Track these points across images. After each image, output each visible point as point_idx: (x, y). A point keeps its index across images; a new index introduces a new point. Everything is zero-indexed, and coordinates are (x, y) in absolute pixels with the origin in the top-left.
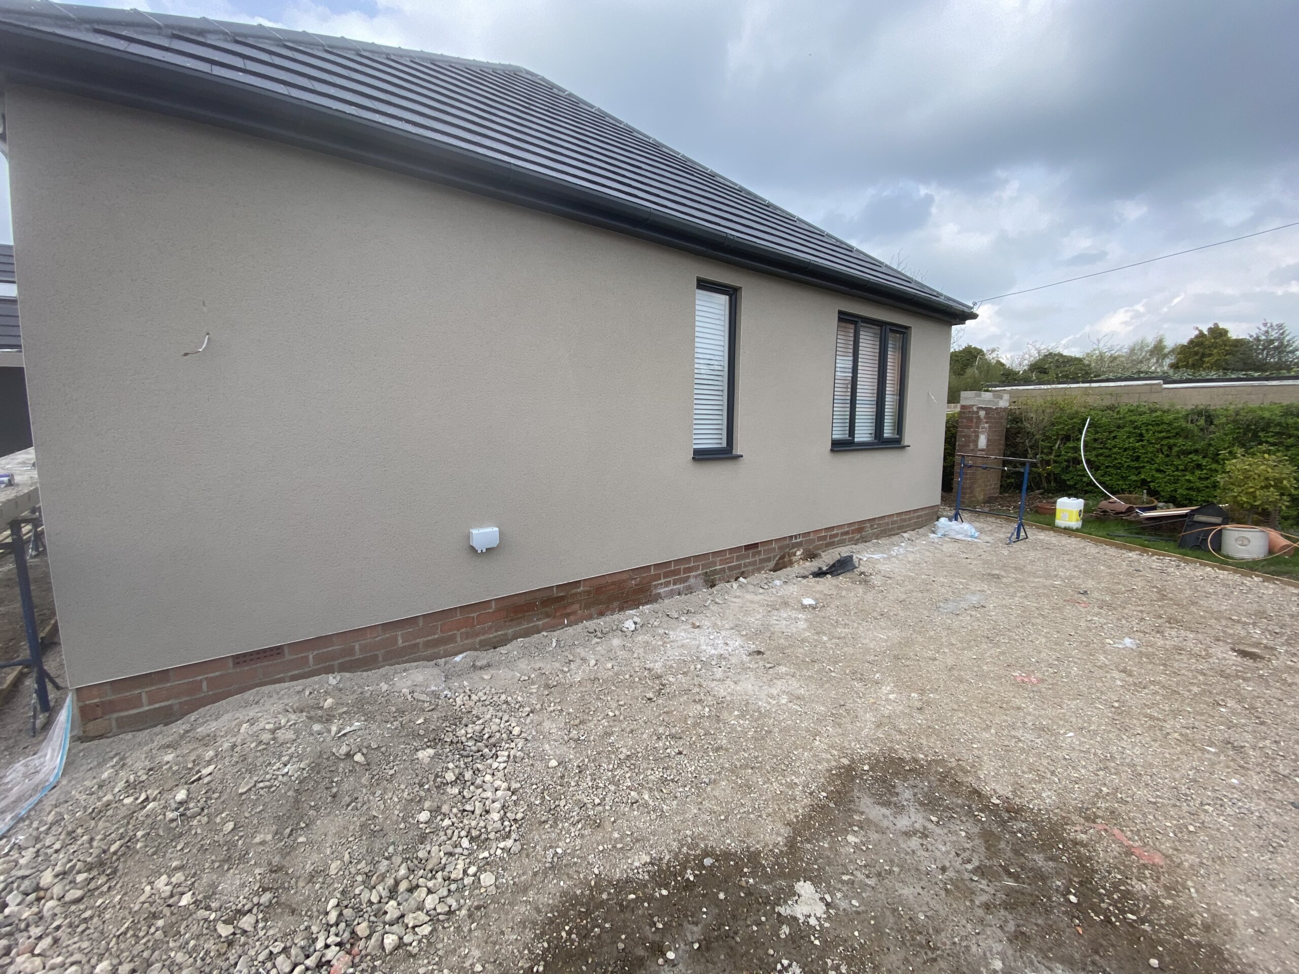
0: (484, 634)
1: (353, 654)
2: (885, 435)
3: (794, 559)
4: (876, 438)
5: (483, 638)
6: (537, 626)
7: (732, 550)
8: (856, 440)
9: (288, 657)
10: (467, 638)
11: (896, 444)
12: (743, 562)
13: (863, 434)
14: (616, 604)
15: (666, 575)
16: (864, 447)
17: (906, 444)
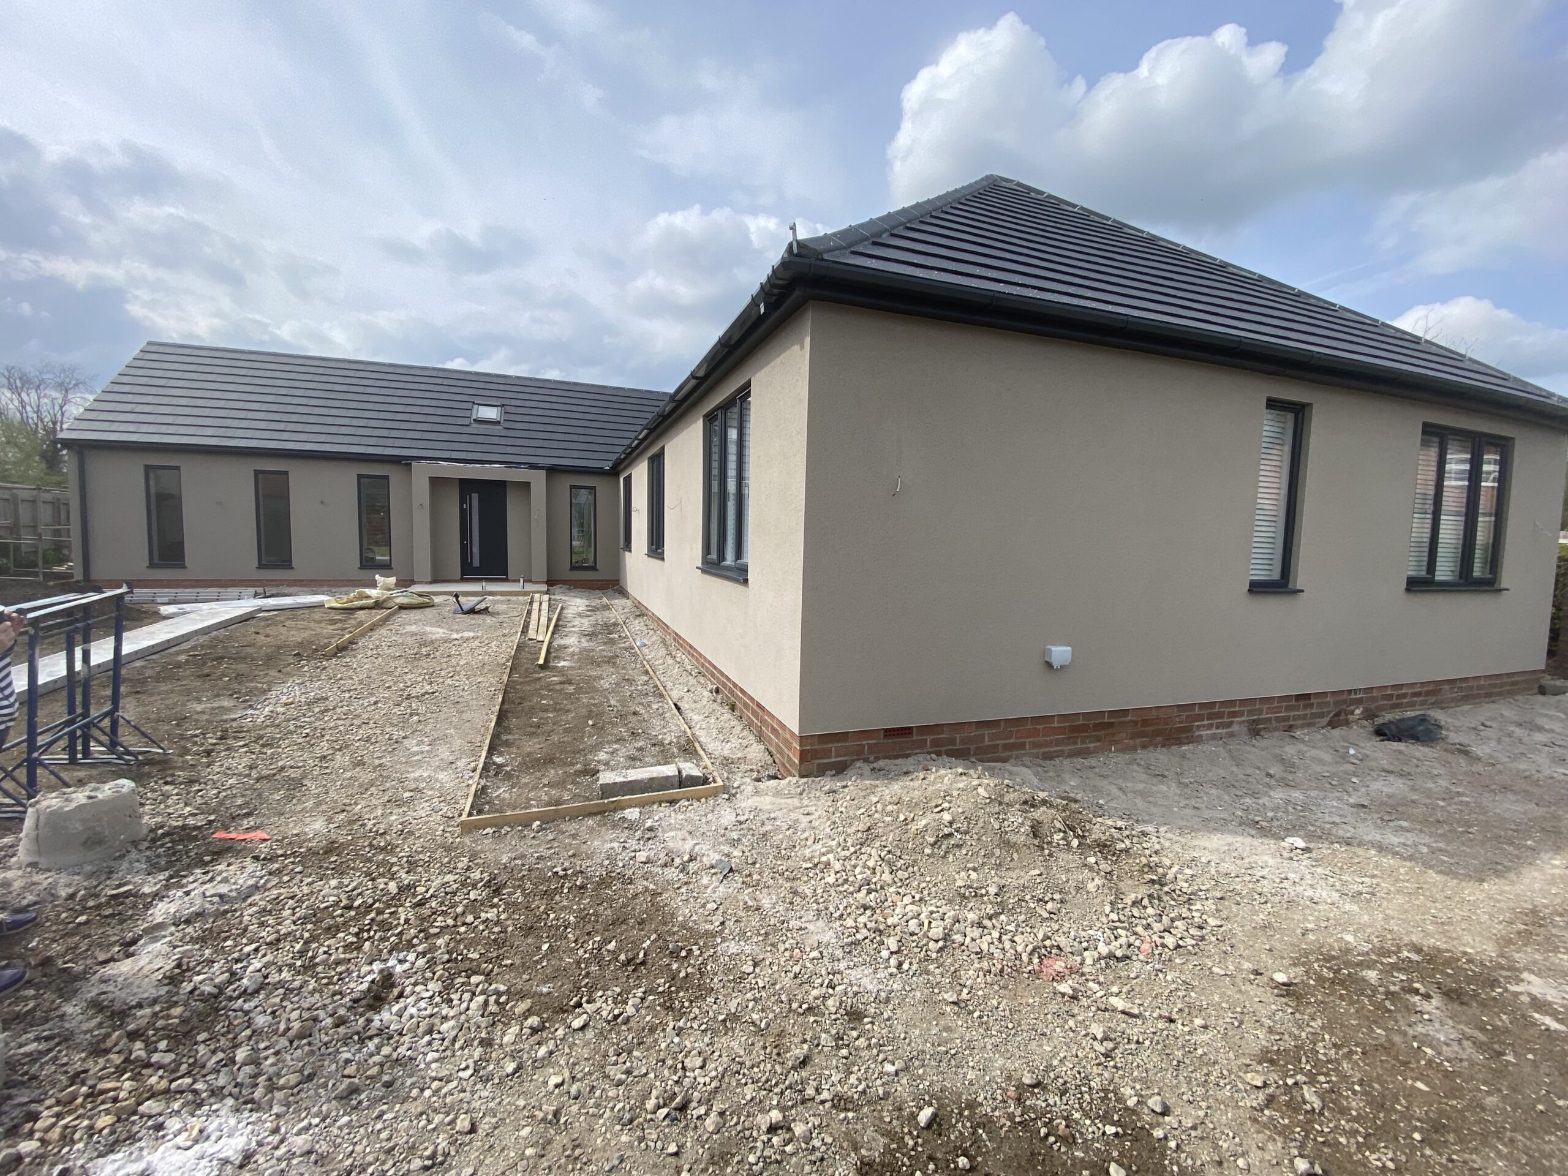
0: (1046, 746)
1: (955, 744)
2: (1475, 574)
3: (1351, 718)
4: (1461, 577)
5: (1046, 750)
6: (1088, 748)
7: (1281, 699)
8: (1437, 578)
9: (915, 737)
10: (1033, 748)
11: (1489, 585)
12: (1292, 714)
13: (1444, 571)
14: (1159, 739)
15: (1211, 717)
16: (1445, 587)
17: (1503, 586)
